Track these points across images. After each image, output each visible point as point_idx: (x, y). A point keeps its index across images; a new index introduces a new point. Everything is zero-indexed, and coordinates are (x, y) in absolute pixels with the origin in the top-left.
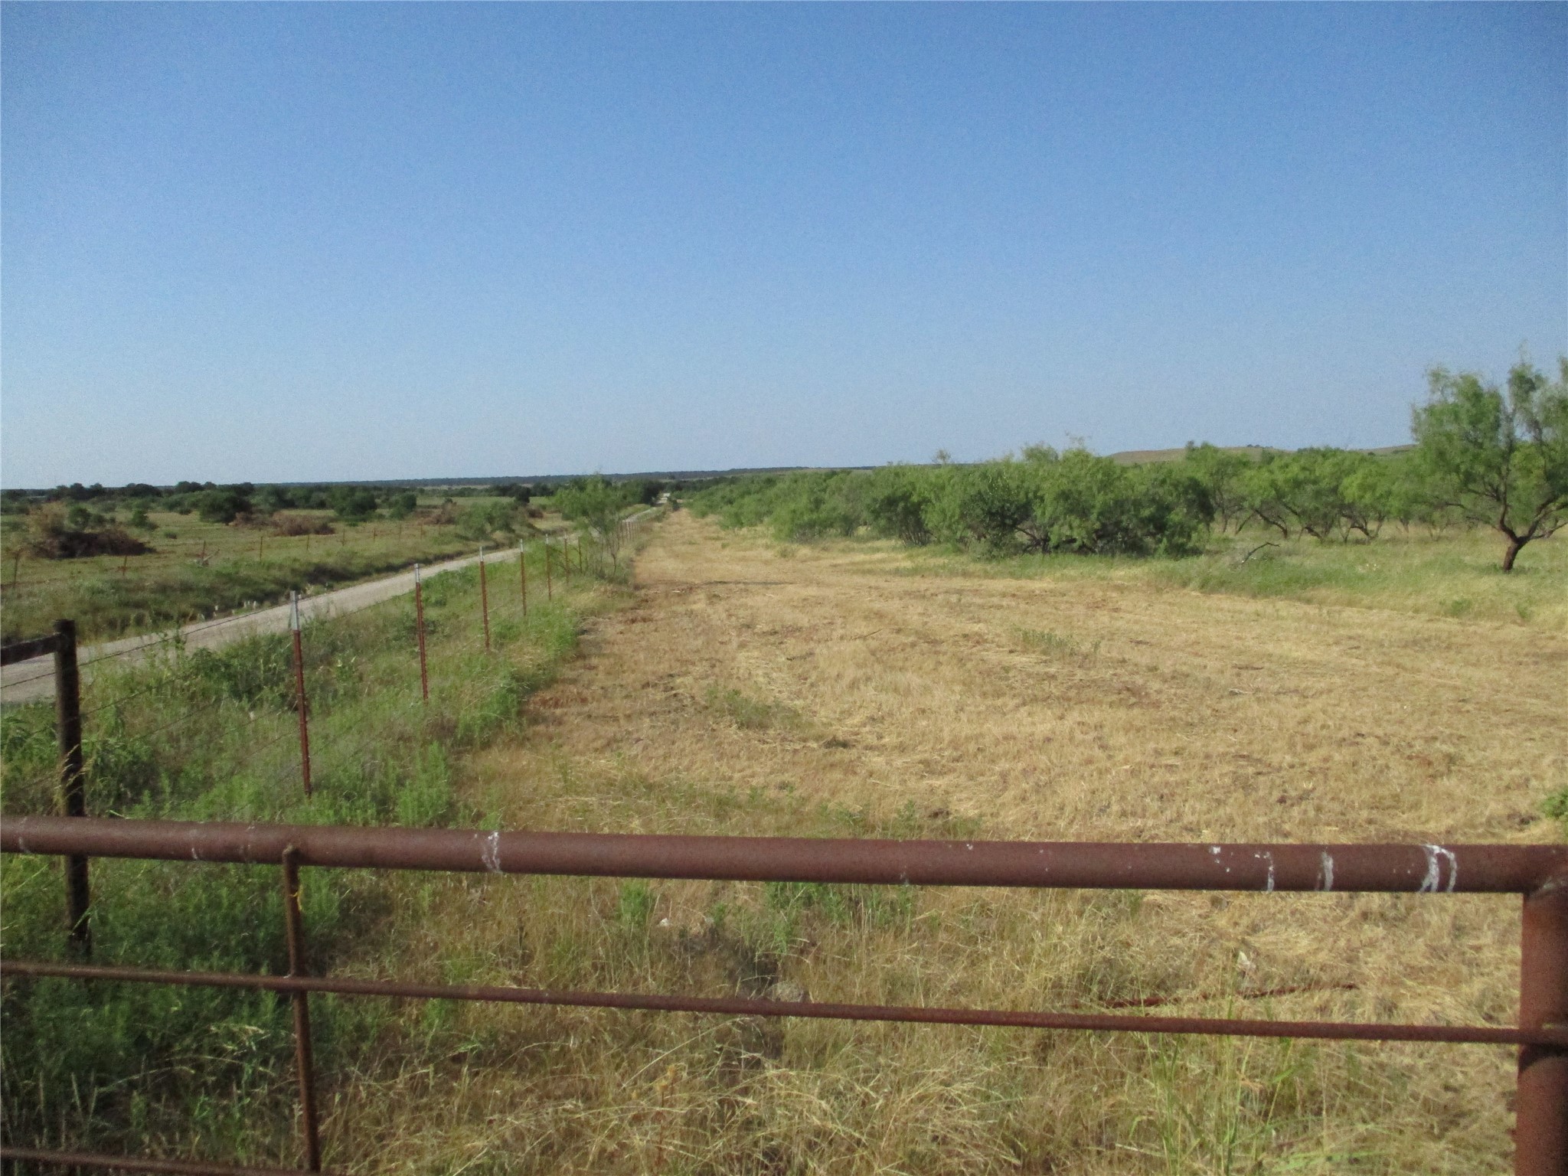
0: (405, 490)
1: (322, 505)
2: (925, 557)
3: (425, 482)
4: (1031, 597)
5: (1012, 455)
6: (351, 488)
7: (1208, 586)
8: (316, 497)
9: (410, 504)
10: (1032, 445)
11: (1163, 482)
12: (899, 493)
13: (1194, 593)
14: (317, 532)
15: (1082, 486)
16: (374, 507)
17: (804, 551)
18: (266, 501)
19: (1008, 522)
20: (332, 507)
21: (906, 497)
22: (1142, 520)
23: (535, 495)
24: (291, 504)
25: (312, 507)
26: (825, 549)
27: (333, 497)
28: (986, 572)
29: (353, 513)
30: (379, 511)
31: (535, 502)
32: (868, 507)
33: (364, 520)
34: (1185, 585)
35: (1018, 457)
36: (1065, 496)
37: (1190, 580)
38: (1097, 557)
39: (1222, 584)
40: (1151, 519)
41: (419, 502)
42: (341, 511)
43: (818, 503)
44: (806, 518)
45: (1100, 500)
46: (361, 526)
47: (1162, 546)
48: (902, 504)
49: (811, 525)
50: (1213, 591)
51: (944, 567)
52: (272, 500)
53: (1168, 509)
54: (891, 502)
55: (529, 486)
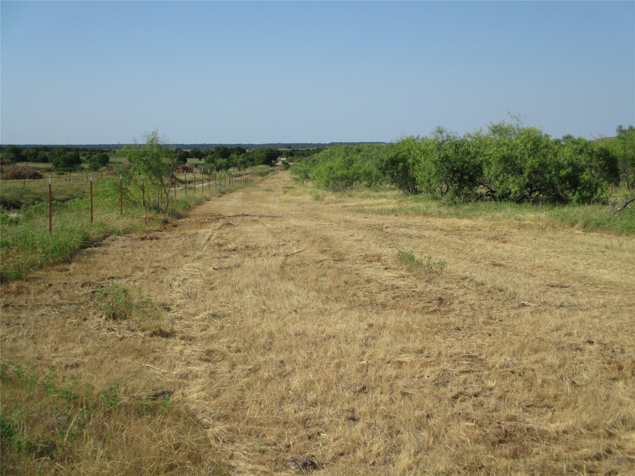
0: (103, 151)
1: (45, 160)
2: (410, 202)
3: (119, 146)
4: (457, 231)
5: (481, 130)
6: (67, 149)
7: (587, 227)
8: (41, 154)
9: (105, 161)
10: (496, 123)
11: (581, 151)
12: (400, 156)
13: (577, 232)
14: (30, 177)
15: (517, 153)
16: (80, 162)
17: (331, 196)
18: (8, 156)
19: (466, 177)
20: (51, 161)
21: (404, 160)
22: (560, 178)
23: (192, 157)
24: (24, 159)
25: (38, 161)
26: (350, 196)
27: (53, 154)
28: (440, 213)
29: (64, 166)
30: (83, 165)
31: (191, 161)
32: (377, 165)
33: (71, 171)
34: (573, 225)
35: (486, 132)
36: (505, 159)
37: (576, 222)
38: (530, 205)
39: (598, 225)
40: (568, 177)
41: (111, 159)
42: (57, 165)
43: (351, 162)
44: (339, 173)
45: (530, 162)
46: (68, 175)
47: (575, 198)
48: (401, 164)
49: (342, 178)
50: (592, 230)
51: (412, 209)
52: (12, 155)
53: (582, 170)
54: (394, 162)
55: (189, 151)
